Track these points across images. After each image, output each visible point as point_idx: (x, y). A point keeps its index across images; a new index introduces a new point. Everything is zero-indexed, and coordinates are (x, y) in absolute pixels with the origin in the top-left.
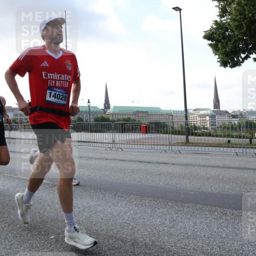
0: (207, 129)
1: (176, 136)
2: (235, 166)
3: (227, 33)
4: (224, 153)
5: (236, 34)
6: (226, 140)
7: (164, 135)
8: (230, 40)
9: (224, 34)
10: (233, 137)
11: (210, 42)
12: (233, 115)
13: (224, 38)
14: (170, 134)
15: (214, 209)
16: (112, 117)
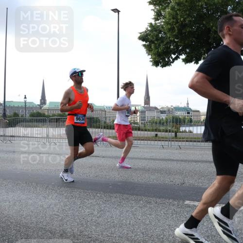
0: (137, 123)
1: (108, 131)
2: (161, 158)
3: (160, 35)
4: (151, 146)
5: (168, 36)
6: (153, 133)
7: (97, 130)
8: (162, 42)
9: (158, 35)
10: (160, 131)
11: (144, 43)
12: (161, 111)
13: (157, 40)
14: (102, 128)
15: (139, 198)
16: (48, 112)
